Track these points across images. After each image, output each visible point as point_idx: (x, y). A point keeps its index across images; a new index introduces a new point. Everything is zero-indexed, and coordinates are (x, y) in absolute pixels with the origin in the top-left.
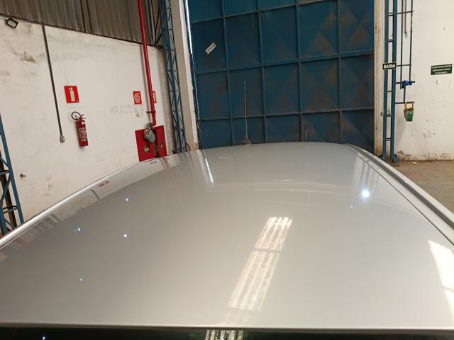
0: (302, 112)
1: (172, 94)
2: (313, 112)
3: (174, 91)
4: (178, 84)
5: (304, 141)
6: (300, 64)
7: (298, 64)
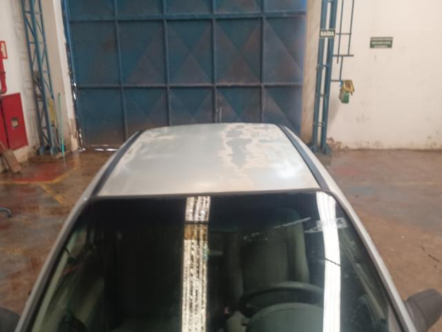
0: (217, 84)
1: (32, 47)
2: (229, 84)
3: (36, 43)
4: (43, 33)
5: (218, 122)
6: (214, 21)
7: (211, 21)
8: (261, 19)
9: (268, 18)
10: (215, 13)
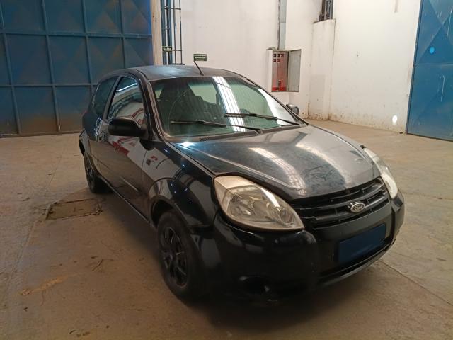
0: (92, 84)
6: (87, 38)
7: (85, 37)
8: (122, 38)
9: (126, 38)
10: (88, 32)
